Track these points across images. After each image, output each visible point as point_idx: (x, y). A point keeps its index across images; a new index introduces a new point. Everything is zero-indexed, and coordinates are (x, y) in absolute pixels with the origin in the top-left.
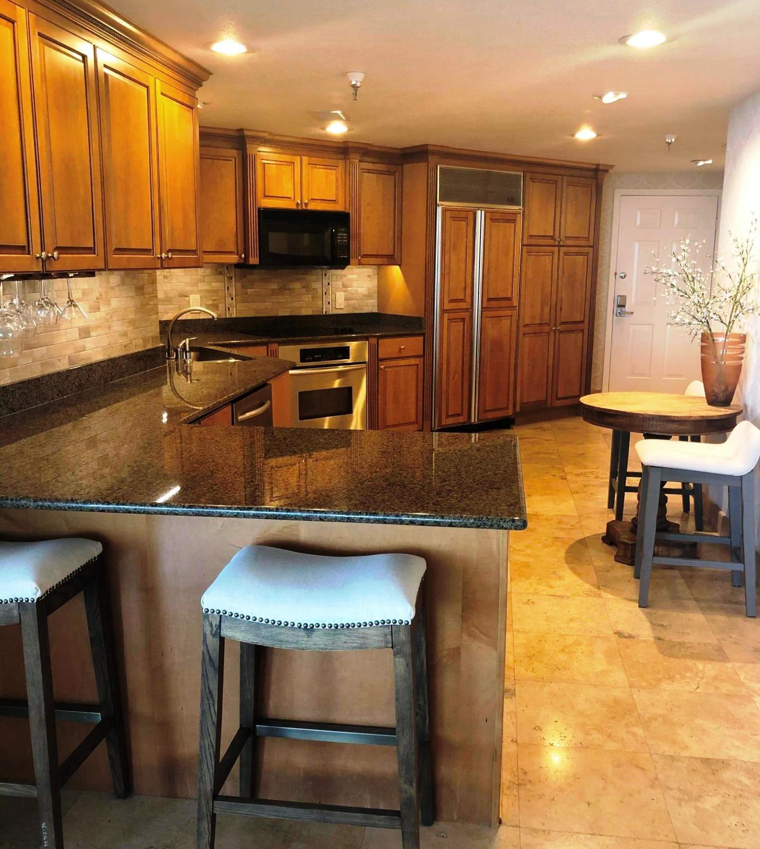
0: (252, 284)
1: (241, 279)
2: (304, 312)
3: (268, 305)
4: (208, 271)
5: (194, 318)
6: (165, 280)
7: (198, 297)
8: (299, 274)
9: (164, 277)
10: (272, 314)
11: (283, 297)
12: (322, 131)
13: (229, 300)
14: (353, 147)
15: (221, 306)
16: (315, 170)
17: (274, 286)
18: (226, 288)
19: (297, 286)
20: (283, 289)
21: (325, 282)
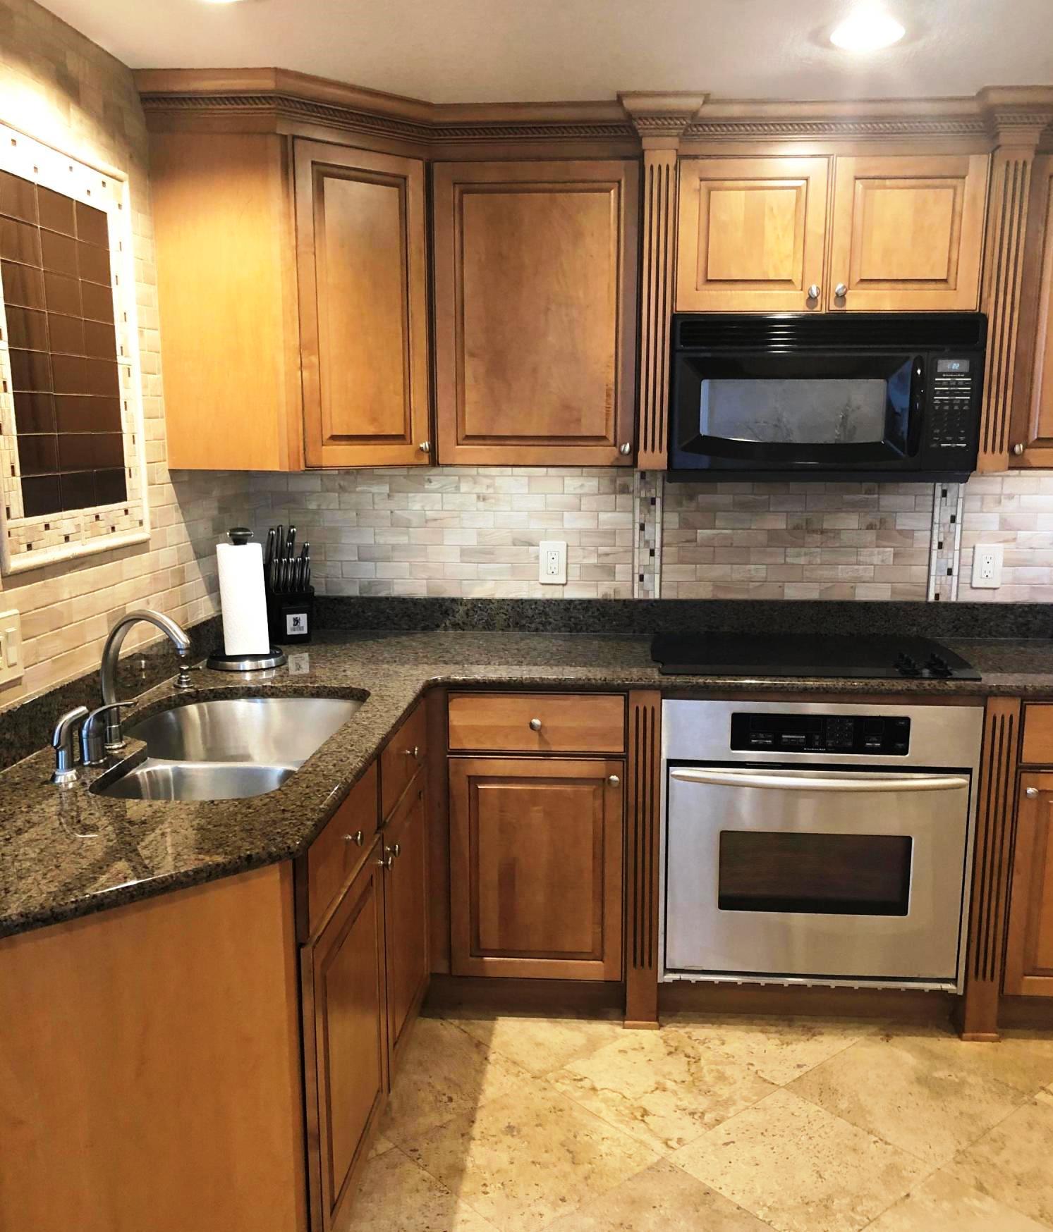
0: (710, 516)
1: (680, 504)
2: (864, 594)
3: (757, 571)
4: (591, 484)
5: (548, 596)
6: (481, 504)
7: (560, 546)
8: (859, 493)
9: (478, 497)
10: (767, 593)
11: (803, 550)
12: (816, 52)
13: (642, 557)
14: (1005, 106)
15: (622, 571)
16: (879, 193)
17: (778, 523)
18: (637, 526)
19: (850, 522)
20: (802, 532)
21: (942, 514)
